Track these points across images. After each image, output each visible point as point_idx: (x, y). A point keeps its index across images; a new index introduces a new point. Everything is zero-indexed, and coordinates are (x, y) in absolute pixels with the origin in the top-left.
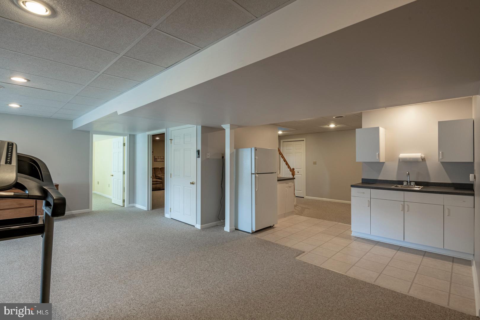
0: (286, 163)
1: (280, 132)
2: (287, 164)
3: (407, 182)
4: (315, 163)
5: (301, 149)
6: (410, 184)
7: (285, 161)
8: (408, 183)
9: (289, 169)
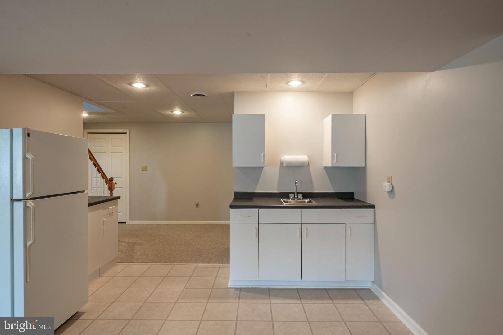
0: (98, 170)
1: (85, 115)
2: (100, 170)
3: (294, 193)
4: (144, 169)
5: (120, 146)
6: (298, 197)
7: (96, 164)
8: (294, 195)
9: (103, 181)
